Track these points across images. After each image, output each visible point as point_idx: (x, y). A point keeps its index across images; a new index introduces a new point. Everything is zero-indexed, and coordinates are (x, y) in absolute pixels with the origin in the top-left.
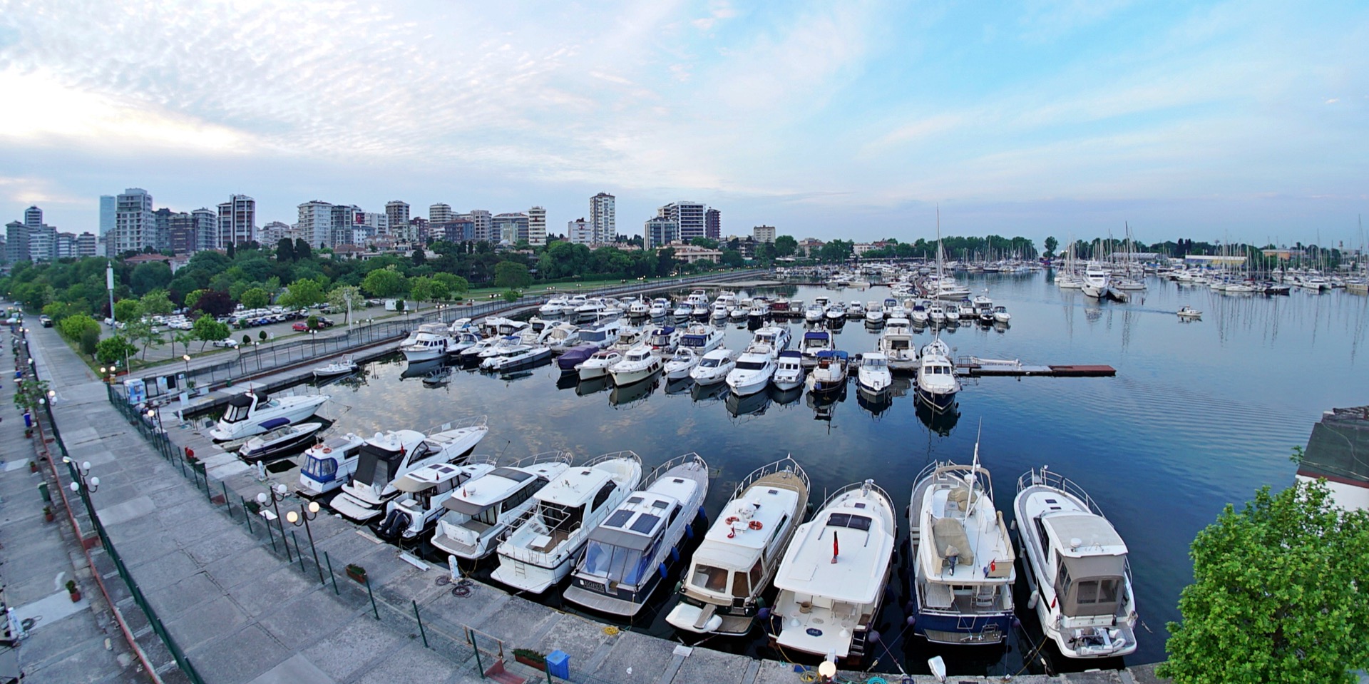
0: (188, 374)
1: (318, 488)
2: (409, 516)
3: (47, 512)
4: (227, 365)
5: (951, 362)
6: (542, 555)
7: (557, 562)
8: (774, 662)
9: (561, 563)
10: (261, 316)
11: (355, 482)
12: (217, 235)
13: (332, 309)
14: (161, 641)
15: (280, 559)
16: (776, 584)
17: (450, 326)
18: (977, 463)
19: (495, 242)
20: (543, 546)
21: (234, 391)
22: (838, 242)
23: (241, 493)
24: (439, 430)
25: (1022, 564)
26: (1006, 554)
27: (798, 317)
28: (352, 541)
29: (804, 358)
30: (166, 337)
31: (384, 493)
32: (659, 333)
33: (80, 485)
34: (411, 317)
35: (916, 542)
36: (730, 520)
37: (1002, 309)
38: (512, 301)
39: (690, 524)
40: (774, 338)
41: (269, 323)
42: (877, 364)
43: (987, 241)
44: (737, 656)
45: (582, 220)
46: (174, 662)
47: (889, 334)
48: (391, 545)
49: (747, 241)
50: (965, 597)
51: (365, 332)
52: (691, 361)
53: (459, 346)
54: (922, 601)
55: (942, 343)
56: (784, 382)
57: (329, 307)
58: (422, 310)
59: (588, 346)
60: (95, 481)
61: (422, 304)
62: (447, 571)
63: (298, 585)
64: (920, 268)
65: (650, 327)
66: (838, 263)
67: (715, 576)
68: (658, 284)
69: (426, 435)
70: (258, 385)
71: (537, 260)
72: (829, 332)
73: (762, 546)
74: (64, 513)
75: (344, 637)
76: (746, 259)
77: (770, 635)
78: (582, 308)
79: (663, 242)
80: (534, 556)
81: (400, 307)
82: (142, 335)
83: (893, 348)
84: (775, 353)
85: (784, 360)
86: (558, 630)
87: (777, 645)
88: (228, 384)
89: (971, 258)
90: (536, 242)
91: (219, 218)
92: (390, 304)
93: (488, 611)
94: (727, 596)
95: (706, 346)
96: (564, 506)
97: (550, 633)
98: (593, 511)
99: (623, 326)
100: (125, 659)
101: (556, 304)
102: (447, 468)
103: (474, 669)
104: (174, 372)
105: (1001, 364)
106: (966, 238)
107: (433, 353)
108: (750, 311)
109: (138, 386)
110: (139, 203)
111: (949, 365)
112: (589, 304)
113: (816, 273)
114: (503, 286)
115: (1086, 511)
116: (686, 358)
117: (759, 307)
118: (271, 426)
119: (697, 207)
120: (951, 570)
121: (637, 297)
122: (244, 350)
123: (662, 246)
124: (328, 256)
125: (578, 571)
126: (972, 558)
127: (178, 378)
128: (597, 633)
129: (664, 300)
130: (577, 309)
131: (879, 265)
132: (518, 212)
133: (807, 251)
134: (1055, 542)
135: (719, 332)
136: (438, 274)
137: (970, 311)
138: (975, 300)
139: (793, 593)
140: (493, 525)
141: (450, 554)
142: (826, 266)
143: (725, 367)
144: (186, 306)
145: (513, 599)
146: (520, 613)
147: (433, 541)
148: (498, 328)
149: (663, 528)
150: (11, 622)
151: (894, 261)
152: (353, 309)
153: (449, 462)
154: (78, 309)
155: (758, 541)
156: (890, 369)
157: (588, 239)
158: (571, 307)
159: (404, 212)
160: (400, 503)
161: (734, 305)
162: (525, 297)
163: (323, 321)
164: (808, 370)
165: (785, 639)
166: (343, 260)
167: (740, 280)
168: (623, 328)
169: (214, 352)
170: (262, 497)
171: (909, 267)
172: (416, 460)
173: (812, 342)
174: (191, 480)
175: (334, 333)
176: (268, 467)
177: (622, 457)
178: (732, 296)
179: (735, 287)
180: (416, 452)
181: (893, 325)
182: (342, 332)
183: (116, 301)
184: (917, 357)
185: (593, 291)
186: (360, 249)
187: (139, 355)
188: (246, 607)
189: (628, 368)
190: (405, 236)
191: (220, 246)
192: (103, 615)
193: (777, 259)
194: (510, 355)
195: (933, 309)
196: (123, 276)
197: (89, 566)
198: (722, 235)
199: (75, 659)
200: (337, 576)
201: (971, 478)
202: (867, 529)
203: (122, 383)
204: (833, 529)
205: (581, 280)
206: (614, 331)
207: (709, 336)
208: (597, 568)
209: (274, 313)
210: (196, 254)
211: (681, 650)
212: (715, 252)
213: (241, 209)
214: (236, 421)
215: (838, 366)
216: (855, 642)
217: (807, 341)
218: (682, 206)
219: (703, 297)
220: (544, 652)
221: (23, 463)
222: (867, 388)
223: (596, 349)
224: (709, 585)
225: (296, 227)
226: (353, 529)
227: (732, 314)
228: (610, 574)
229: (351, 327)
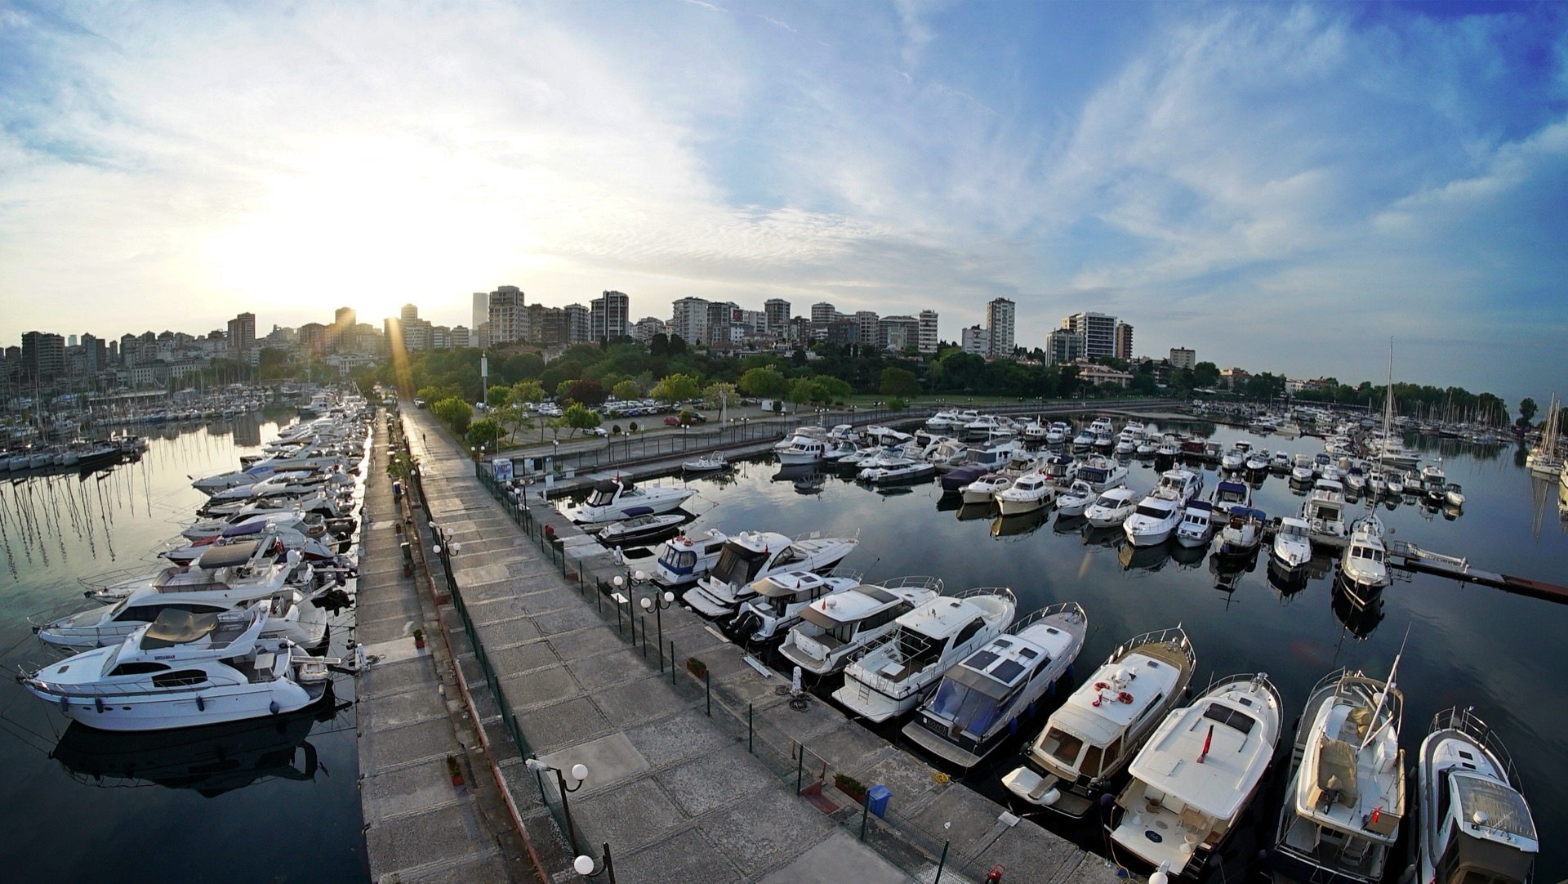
0: (555, 458)
1: (673, 578)
2: (762, 620)
3: (407, 568)
4: (596, 453)
5: (1385, 547)
6: (891, 683)
7: (905, 694)
8: (1100, 859)
9: (909, 696)
10: (632, 408)
11: (713, 579)
12: (590, 329)
13: (706, 404)
14: (493, 696)
15: (624, 641)
16: (1131, 770)
17: (829, 431)
18: (1393, 681)
19: (882, 346)
20: (894, 674)
21: (600, 477)
22: (1267, 376)
23: (596, 573)
24: (807, 537)
25: (1409, 825)
26: (1395, 804)
27: (1213, 463)
28: (699, 636)
29: (1215, 513)
30: (537, 422)
31: (741, 593)
32: (1055, 461)
33: (442, 548)
34: (789, 419)
35: (1297, 762)
36: (1101, 686)
37: (1457, 489)
38: (896, 411)
39: (1054, 681)
40: (1183, 484)
41: (640, 415)
42: (1296, 533)
43: (1448, 394)
44: (1064, 840)
45: (978, 327)
46: (500, 716)
47: (1317, 498)
48: (737, 646)
49: (1162, 365)
50: (1331, 843)
51: (739, 431)
52: (1087, 498)
53: (837, 453)
54: (1282, 835)
55: (1378, 520)
56: (1188, 537)
57: (703, 402)
58: (801, 412)
59: (976, 467)
60: (456, 546)
61: (801, 407)
62: (789, 682)
63: (637, 669)
64: (1362, 419)
65: (1045, 454)
66: (1266, 402)
67: (1066, 744)
68: (1058, 406)
69: (793, 540)
70: (624, 474)
71: (926, 369)
72: (1247, 484)
73: (1127, 723)
74: (423, 571)
75: (671, 726)
76: (1160, 386)
77: (1105, 826)
78: (972, 425)
79: (1066, 358)
80: (882, 683)
81: (777, 408)
82: (513, 419)
83: (1319, 516)
84: (1182, 502)
85: (1192, 511)
86: (887, 766)
87: (1109, 839)
88: (594, 471)
89: (1425, 416)
90: (926, 348)
91: (592, 313)
92: (767, 404)
93: (820, 730)
94: (1073, 770)
95: (1106, 483)
96: (926, 636)
97: (878, 767)
98: (954, 647)
99: (1015, 449)
100: (454, 705)
101: (944, 418)
102: (810, 577)
103: (792, 784)
104: (541, 455)
105: (1445, 561)
106: (1422, 387)
107: (809, 457)
108: (1159, 448)
109: (506, 466)
110: (512, 299)
111: (1382, 549)
112: (980, 421)
113: (1239, 411)
114: (888, 393)
115: (1504, 781)
116: (1082, 493)
117: (1169, 445)
118: (634, 513)
119: (1107, 319)
120: (1326, 807)
121: (1034, 419)
122: (612, 440)
123: (1065, 363)
124: (704, 352)
125: (924, 708)
126: (1355, 800)
127: (545, 461)
128: (926, 777)
129: (1065, 424)
130: (967, 426)
131: (1313, 410)
132: (907, 314)
133: (1231, 384)
134: (1456, 809)
135: (1122, 468)
136: (819, 377)
137: (1417, 485)
138: (1425, 471)
139: (1144, 785)
140: (846, 643)
141: (797, 665)
142: (1251, 404)
143: (1124, 510)
144: (557, 395)
145: (849, 723)
146: (853, 739)
147: (780, 649)
148: (880, 438)
149: (1025, 680)
150: (357, 656)
151: (1332, 408)
152: (728, 407)
153: (813, 571)
154: (451, 394)
155: (1124, 716)
156: (1310, 540)
157: (983, 348)
158: (960, 423)
159: (785, 311)
160: (754, 606)
161: (1142, 439)
162: (912, 407)
163: (696, 416)
164: (1216, 528)
165: (1120, 835)
166: (719, 357)
167: (1151, 410)
168: (1017, 451)
169: (582, 439)
170: (618, 580)
171: (1349, 416)
172: (779, 565)
173: (1227, 495)
174: (548, 556)
175: (707, 429)
176: (624, 553)
177: (996, 593)
178: (1141, 428)
179: (1144, 418)
180: (780, 557)
181: (1323, 488)
182: (714, 429)
183: (488, 388)
184: (1346, 533)
185: (985, 407)
186: (738, 347)
187: (509, 437)
188: (581, 680)
189: (1018, 496)
190: (785, 335)
191: (592, 339)
192: (442, 664)
193: (1196, 389)
194: (891, 468)
195: (1373, 474)
196: (494, 365)
197: (438, 620)
198: (1134, 356)
199: (407, 696)
200: (677, 666)
201: (1380, 698)
202: (1246, 731)
203: (491, 462)
204: (1210, 722)
205: (974, 394)
206: (1006, 453)
207: (1111, 471)
208: (946, 707)
209: (645, 405)
210: (568, 347)
211: (1008, 817)
212: (1125, 375)
213: (614, 304)
214: (599, 505)
215: (1252, 528)
216: (1193, 861)
217: (1220, 492)
218: (1090, 318)
219: (1108, 425)
220: (866, 785)
221: (390, 524)
222: (1282, 561)
223: (985, 472)
224: (1057, 754)
225: (671, 323)
226: (701, 624)
227: (1139, 450)
228: (957, 718)
229: (724, 424)
